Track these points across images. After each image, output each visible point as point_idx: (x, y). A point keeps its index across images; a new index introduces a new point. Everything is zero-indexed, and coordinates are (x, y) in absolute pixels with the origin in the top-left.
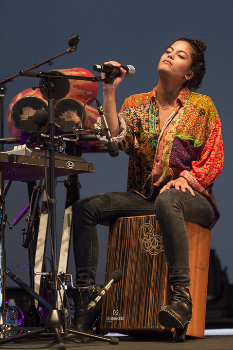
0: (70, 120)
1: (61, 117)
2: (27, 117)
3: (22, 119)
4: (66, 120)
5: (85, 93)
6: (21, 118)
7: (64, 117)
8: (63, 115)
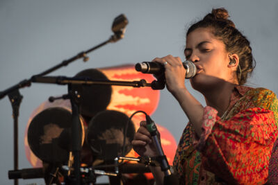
0: (113, 142)
1: (101, 138)
2: (51, 139)
3: (43, 142)
4: (108, 142)
5: (138, 101)
6: (43, 140)
7: (105, 138)
8: (103, 134)
